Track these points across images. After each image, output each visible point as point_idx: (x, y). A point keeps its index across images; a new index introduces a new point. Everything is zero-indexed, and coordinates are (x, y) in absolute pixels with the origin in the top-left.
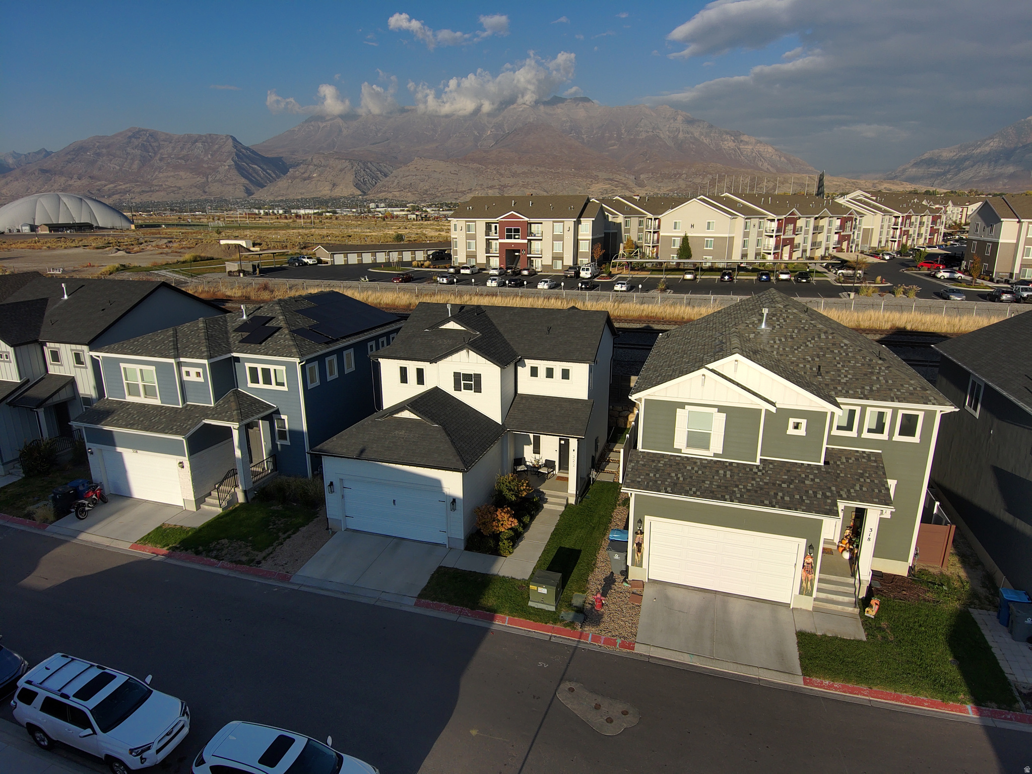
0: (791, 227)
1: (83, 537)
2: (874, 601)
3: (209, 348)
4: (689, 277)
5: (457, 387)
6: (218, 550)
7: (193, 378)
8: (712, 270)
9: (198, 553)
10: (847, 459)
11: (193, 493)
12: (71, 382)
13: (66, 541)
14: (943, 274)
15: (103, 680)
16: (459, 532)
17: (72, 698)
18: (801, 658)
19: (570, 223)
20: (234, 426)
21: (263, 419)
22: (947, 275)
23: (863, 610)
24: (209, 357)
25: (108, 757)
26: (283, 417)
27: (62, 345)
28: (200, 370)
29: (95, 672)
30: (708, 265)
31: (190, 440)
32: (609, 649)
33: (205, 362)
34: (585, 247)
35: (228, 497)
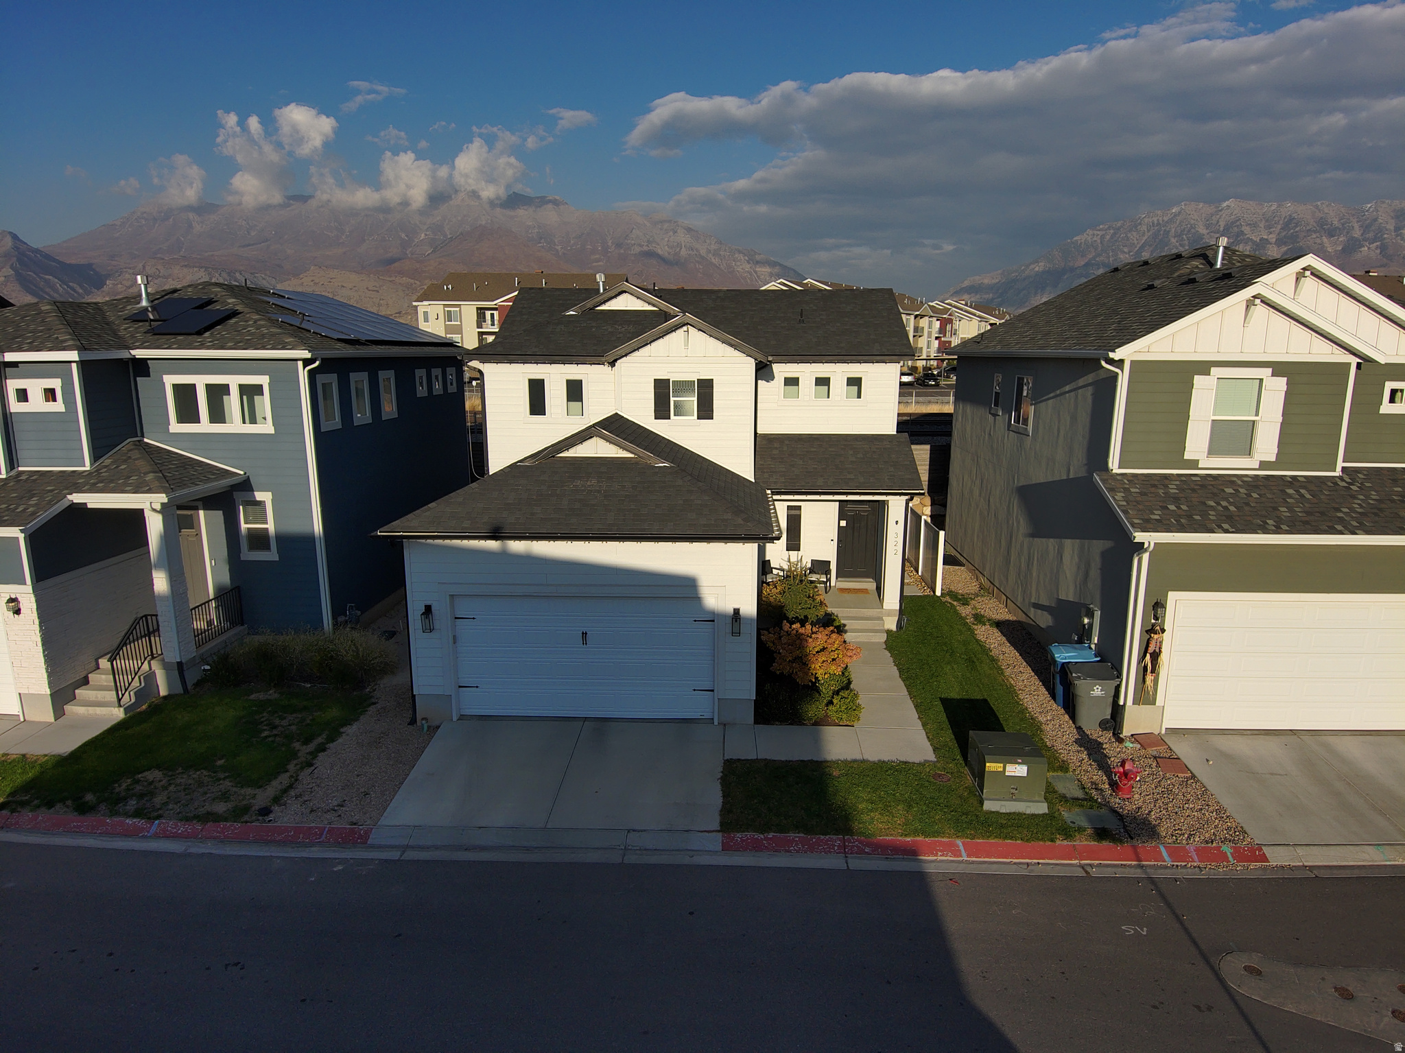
3: (77, 336)
5: (662, 411)
6: (141, 796)
7: (35, 405)
9: (83, 809)
11: (45, 676)
20: (150, 504)
21: (208, 504)
24: (81, 349)
26: (259, 496)
28: (55, 380)
31: (34, 540)
33: (69, 357)
35: (136, 683)
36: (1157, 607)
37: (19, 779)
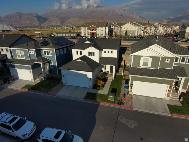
0: (146, 29)
1: (9, 87)
2: (182, 98)
3: (35, 47)
4: (127, 38)
5: (89, 55)
6: (39, 89)
7: (32, 53)
8: (131, 37)
9: (35, 90)
10: (177, 68)
11: (33, 78)
12: (6, 55)
13: (5, 88)
14: (175, 38)
15: (15, 119)
16: (91, 85)
17: (7, 123)
18: (169, 110)
19: (104, 27)
20: (41, 63)
21: (47, 62)
22: (176, 38)
23: (180, 100)
24: (35, 49)
25: (16, 136)
26: (51, 62)
27: (4, 47)
28: (33, 51)
29: (13, 117)
30: (131, 36)
31: (32, 66)
32: (127, 109)
33: (34, 49)
34: (107, 33)
35: (41, 79)
36: (132, 82)
37: (30, 87)
